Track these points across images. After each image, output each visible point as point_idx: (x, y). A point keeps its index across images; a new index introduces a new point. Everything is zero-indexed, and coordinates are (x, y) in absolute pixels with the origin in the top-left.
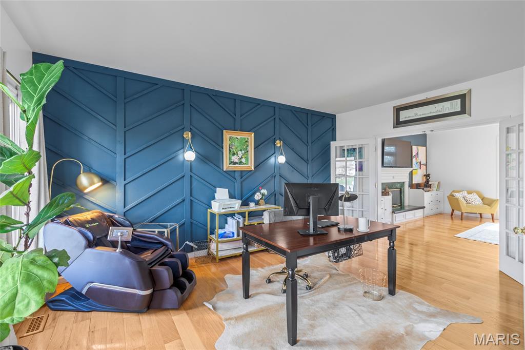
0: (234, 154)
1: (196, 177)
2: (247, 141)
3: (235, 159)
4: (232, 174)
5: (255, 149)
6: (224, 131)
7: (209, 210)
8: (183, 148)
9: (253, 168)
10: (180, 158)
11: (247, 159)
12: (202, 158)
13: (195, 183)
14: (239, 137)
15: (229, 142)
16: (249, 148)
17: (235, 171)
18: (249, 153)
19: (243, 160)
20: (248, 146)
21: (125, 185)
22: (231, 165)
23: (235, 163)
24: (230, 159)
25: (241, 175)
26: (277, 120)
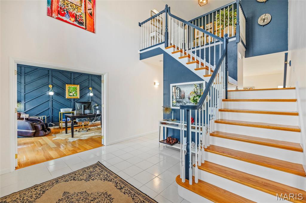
0: (71, 93)
1: (54, 100)
2: (76, 88)
3: (71, 94)
4: (70, 100)
5: (80, 91)
6: (66, 85)
7: (60, 112)
8: (49, 90)
9: (79, 97)
10: (47, 94)
11: (76, 94)
12: (57, 94)
13: (54, 103)
14: (73, 87)
15: (68, 88)
16: (77, 91)
17: (71, 99)
18: (77, 92)
19: (75, 95)
20: (77, 90)
21: (25, 103)
22: (69, 96)
23: (71, 96)
24: (69, 94)
25: (74, 100)
26: (90, 80)
